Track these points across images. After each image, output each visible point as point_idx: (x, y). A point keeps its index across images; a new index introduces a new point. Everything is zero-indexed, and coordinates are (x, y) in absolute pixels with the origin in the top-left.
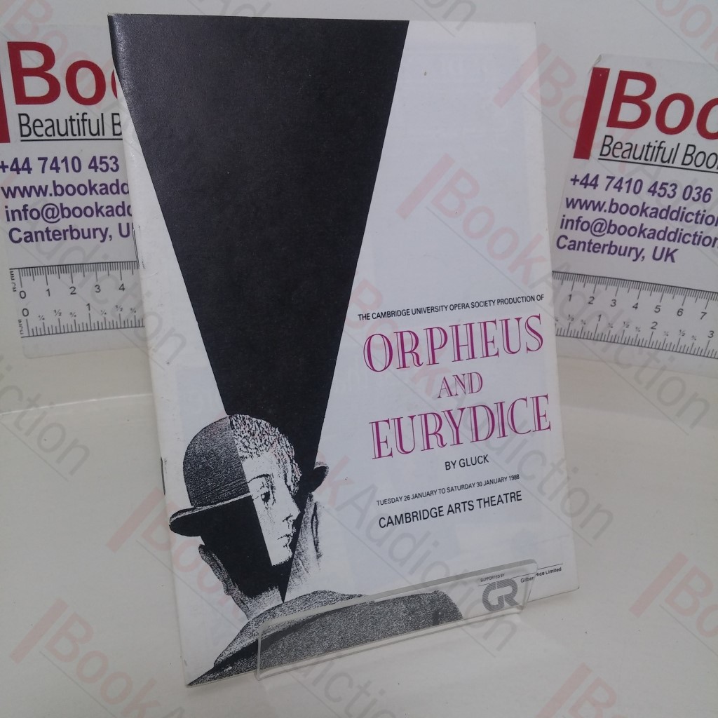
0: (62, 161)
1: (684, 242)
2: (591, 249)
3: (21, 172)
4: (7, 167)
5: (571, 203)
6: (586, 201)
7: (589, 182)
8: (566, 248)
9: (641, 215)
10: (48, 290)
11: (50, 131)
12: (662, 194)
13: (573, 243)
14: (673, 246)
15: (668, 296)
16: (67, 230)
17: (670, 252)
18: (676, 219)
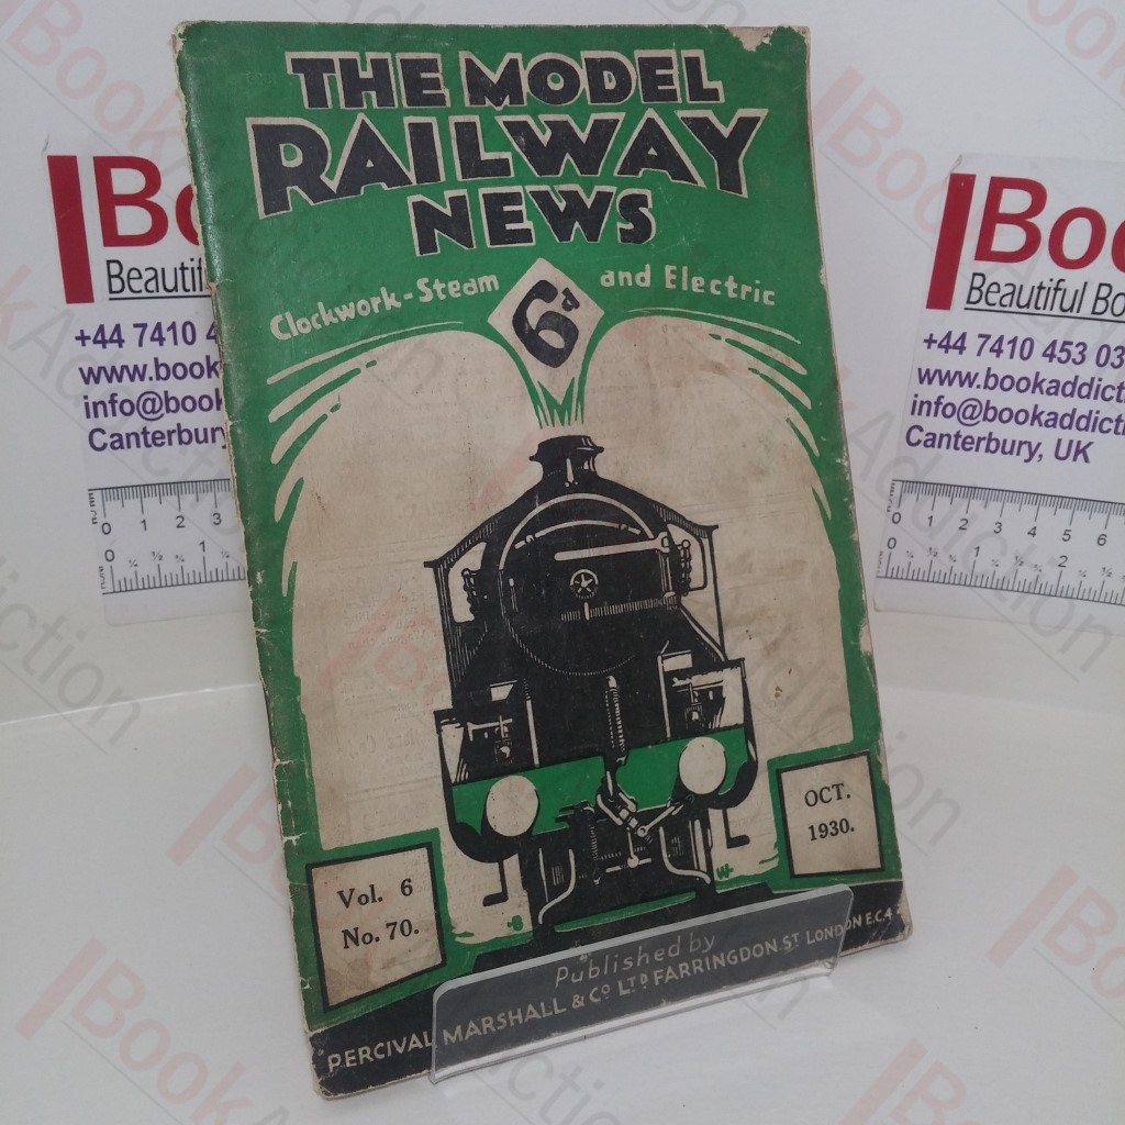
0: (169, 329)
1: (1102, 431)
2: (959, 445)
3: (108, 345)
4: (88, 338)
5: (925, 377)
6: (948, 373)
7: (952, 343)
8: (922, 444)
9: (1033, 392)
10: (144, 521)
11: (152, 286)
12: (1064, 359)
13: (931, 437)
14: (1085, 437)
15: (1081, 516)
16: (174, 431)
17: (1082, 446)
18: (1088, 396)
